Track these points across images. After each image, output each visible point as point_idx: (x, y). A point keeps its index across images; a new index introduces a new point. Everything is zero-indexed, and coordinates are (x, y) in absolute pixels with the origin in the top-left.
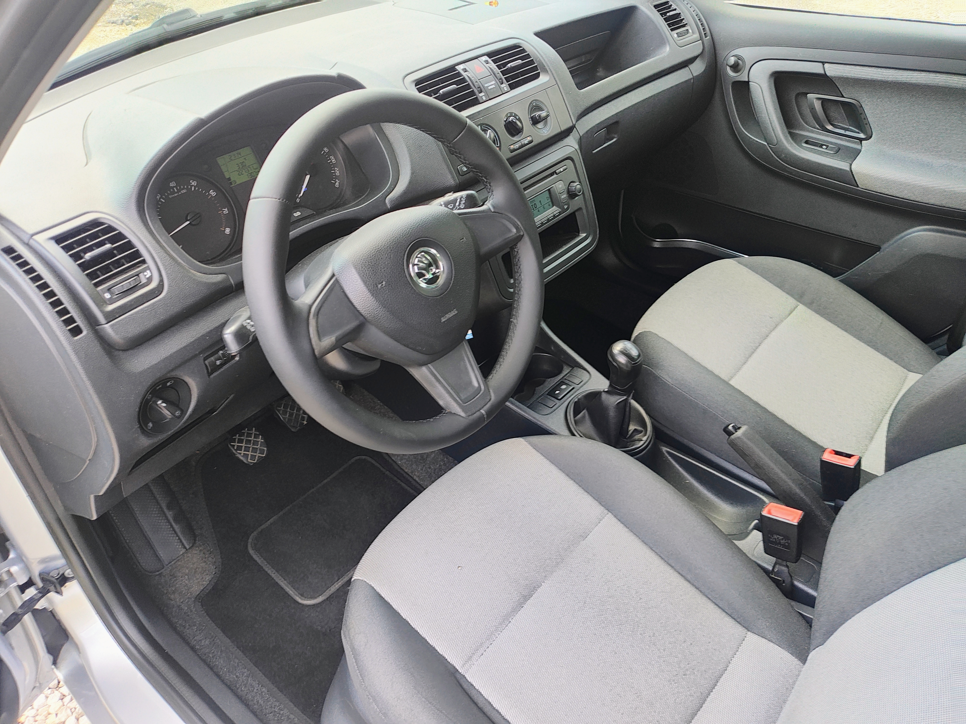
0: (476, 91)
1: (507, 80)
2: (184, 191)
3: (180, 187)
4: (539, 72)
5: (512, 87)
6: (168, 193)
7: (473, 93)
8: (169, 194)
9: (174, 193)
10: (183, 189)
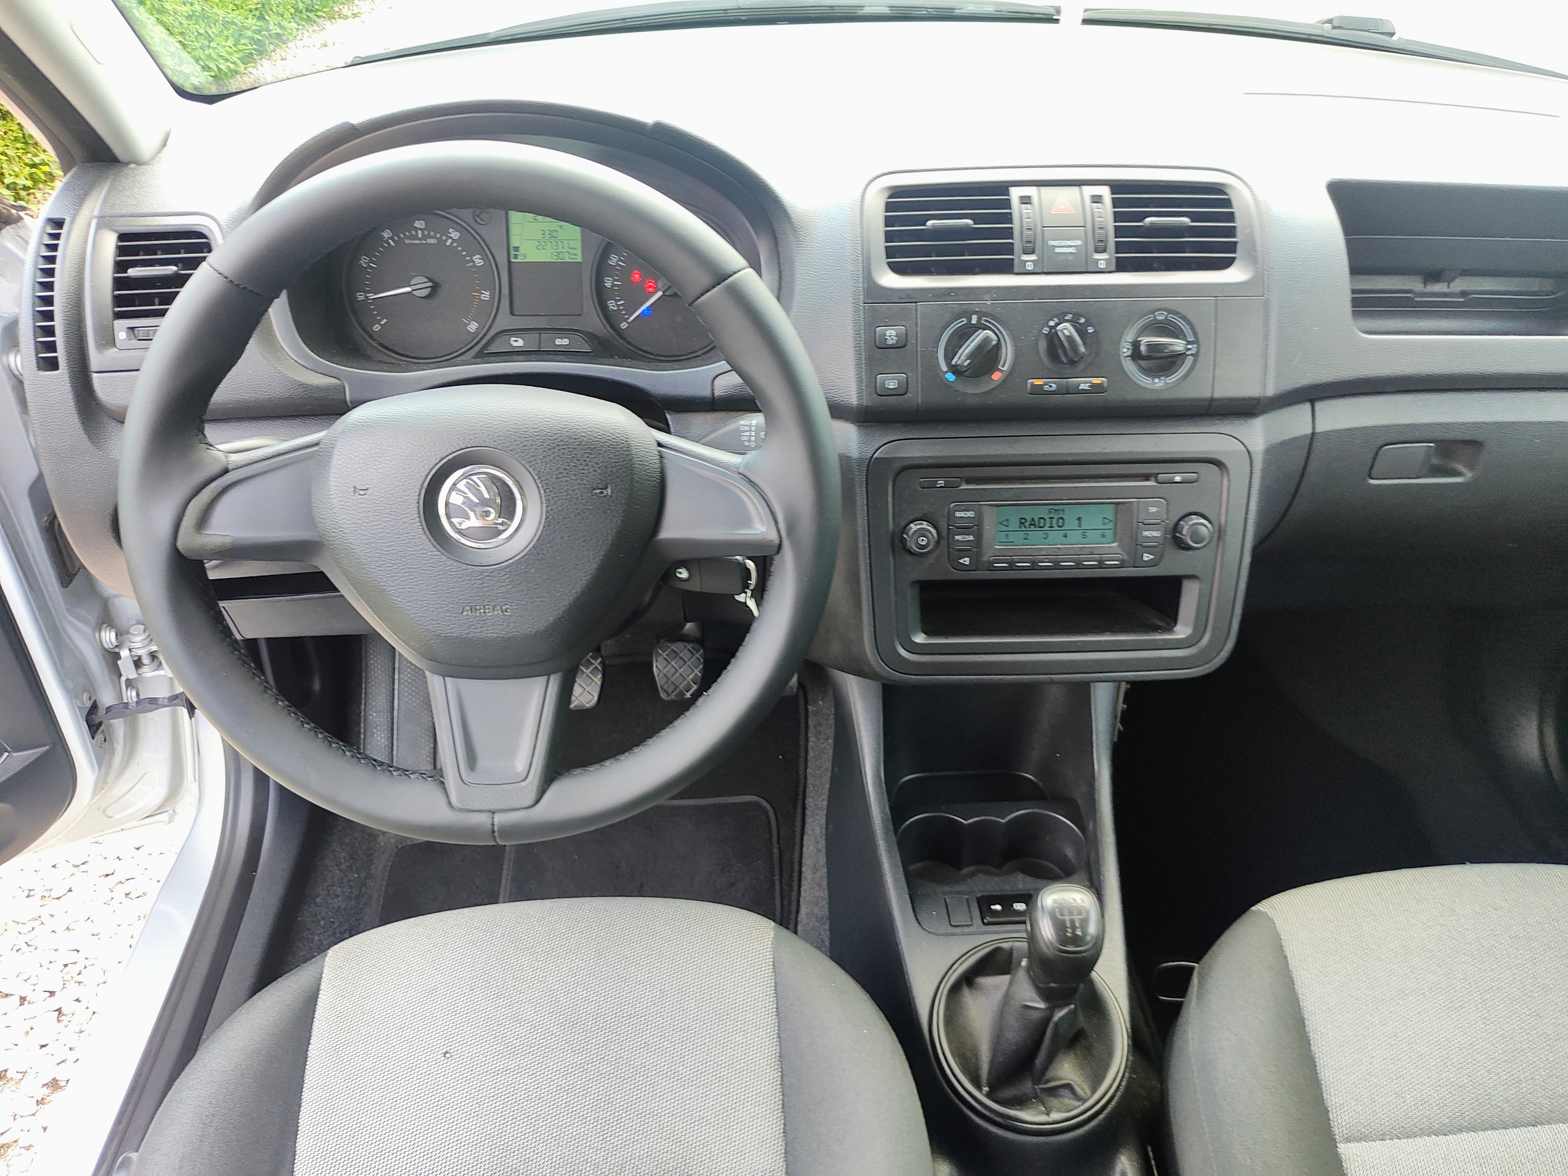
0: (1018, 247)
1: (1119, 247)
2: (433, 241)
3: (429, 233)
4: (1234, 258)
5: (1122, 266)
6: (404, 235)
7: (1009, 248)
8: (407, 237)
9: (416, 237)
10: (432, 237)
